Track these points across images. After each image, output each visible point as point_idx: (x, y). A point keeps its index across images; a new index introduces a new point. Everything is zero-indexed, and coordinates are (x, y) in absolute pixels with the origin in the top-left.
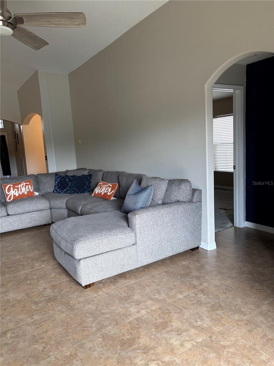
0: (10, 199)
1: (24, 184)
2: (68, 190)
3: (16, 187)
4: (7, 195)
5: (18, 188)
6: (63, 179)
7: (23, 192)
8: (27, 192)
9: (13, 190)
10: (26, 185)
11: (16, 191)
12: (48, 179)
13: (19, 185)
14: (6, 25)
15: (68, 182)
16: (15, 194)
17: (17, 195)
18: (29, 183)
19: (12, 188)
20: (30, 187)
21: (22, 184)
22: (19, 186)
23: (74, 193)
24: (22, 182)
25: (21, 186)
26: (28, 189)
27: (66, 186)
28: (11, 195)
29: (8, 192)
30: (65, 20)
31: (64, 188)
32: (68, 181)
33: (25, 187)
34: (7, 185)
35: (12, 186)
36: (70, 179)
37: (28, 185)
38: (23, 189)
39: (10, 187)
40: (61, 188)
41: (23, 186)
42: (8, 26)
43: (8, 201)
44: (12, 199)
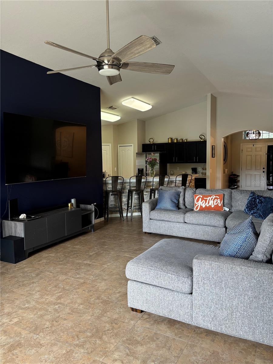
0: (197, 209)
1: (214, 197)
2: (255, 213)
3: (205, 198)
4: (196, 204)
5: (206, 200)
6: (253, 199)
7: (210, 204)
8: (214, 205)
9: (201, 201)
10: (215, 198)
11: (203, 202)
12: (241, 197)
13: (208, 197)
14: (111, 67)
15: (258, 204)
16: (202, 205)
17: (204, 206)
18: (218, 197)
19: (200, 199)
20: (219, 201)
21: (212, 197)
22: (208, 199)
23: (259, 217)
24: (212, 195)
25: (209, 199)
26: (216, 203)
27: (254, 207)
28: (199, 205)
29: (197, 202)
30: (140, 47)
31: (252, 209)
32: (258, 202)
33: (214, 200)
34: (198, 195)
35: (201, 197)
36: (261, 200)
37: (217, 199)
38: (211, 202)
39: (200, 197)
40: (249, 208)
41: (212, 198)
42: (112, 68)
43: (195, 210)
44: (198, 209)
